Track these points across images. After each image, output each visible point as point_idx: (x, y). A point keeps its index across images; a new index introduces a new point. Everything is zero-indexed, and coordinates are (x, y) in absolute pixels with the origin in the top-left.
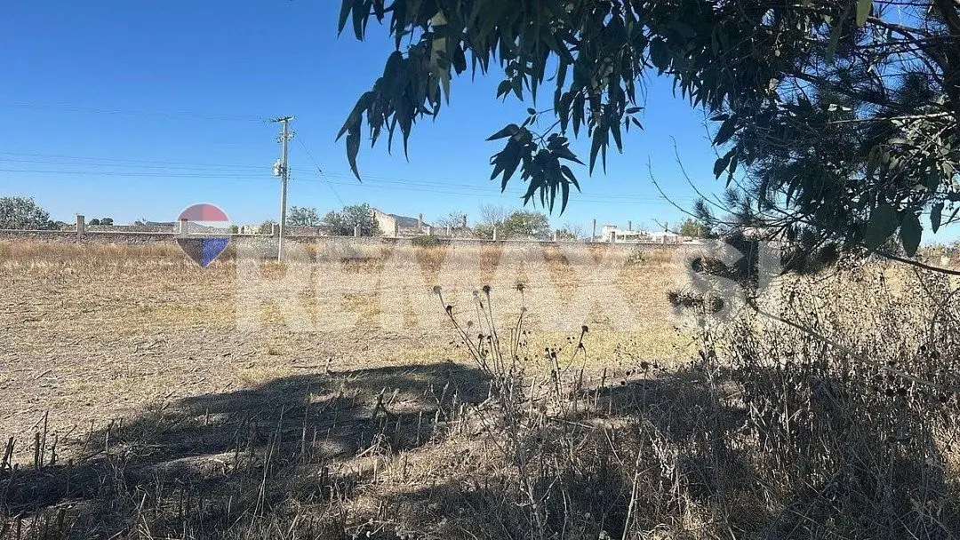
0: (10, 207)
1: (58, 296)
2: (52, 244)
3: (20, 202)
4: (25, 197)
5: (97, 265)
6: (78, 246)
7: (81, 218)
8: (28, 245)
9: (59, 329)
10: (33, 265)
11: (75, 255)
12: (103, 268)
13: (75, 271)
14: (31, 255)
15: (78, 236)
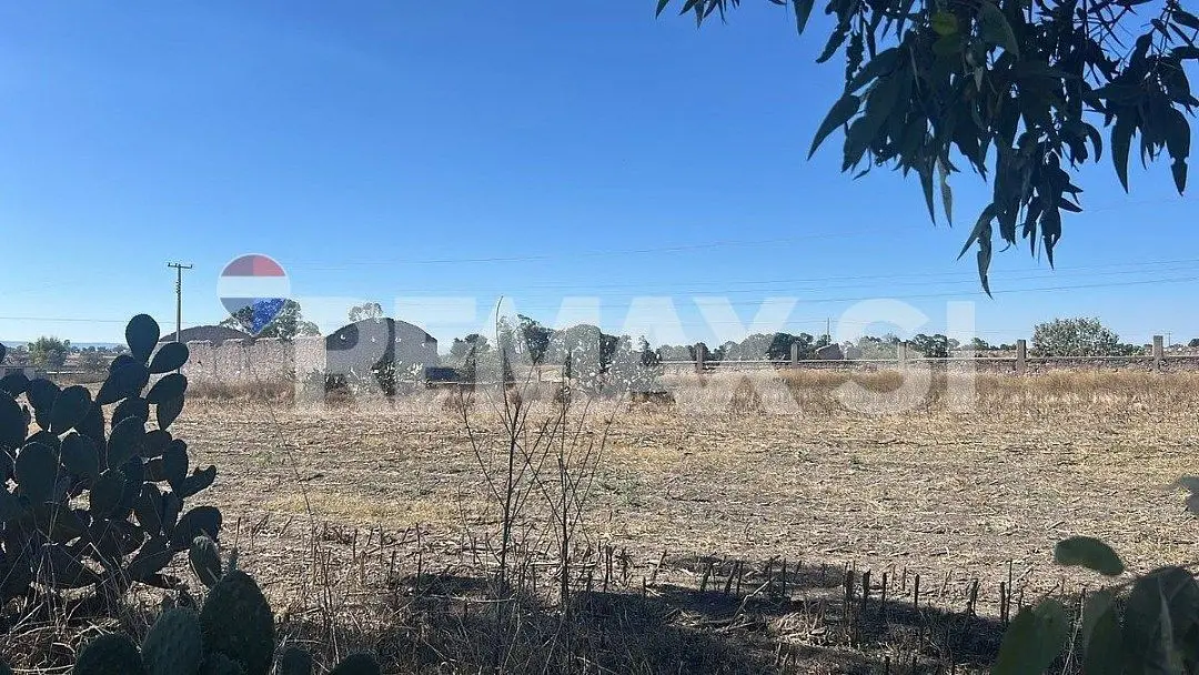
0: (1072, 329)
1: (1114, 436)
2: (1122, 373)
3: (1083, 324)
4: (1089, 318)
5: (1177, 399)
6: (1155, 375)
7: (1158, 339)
8: (1092, 374)
9: (1098, 476)
10: (1095, 398)
11: (1148, 386)
12: (1185, 403)
13: (1146, 406)
14: (1096, 386)
15: (1156, 361)
